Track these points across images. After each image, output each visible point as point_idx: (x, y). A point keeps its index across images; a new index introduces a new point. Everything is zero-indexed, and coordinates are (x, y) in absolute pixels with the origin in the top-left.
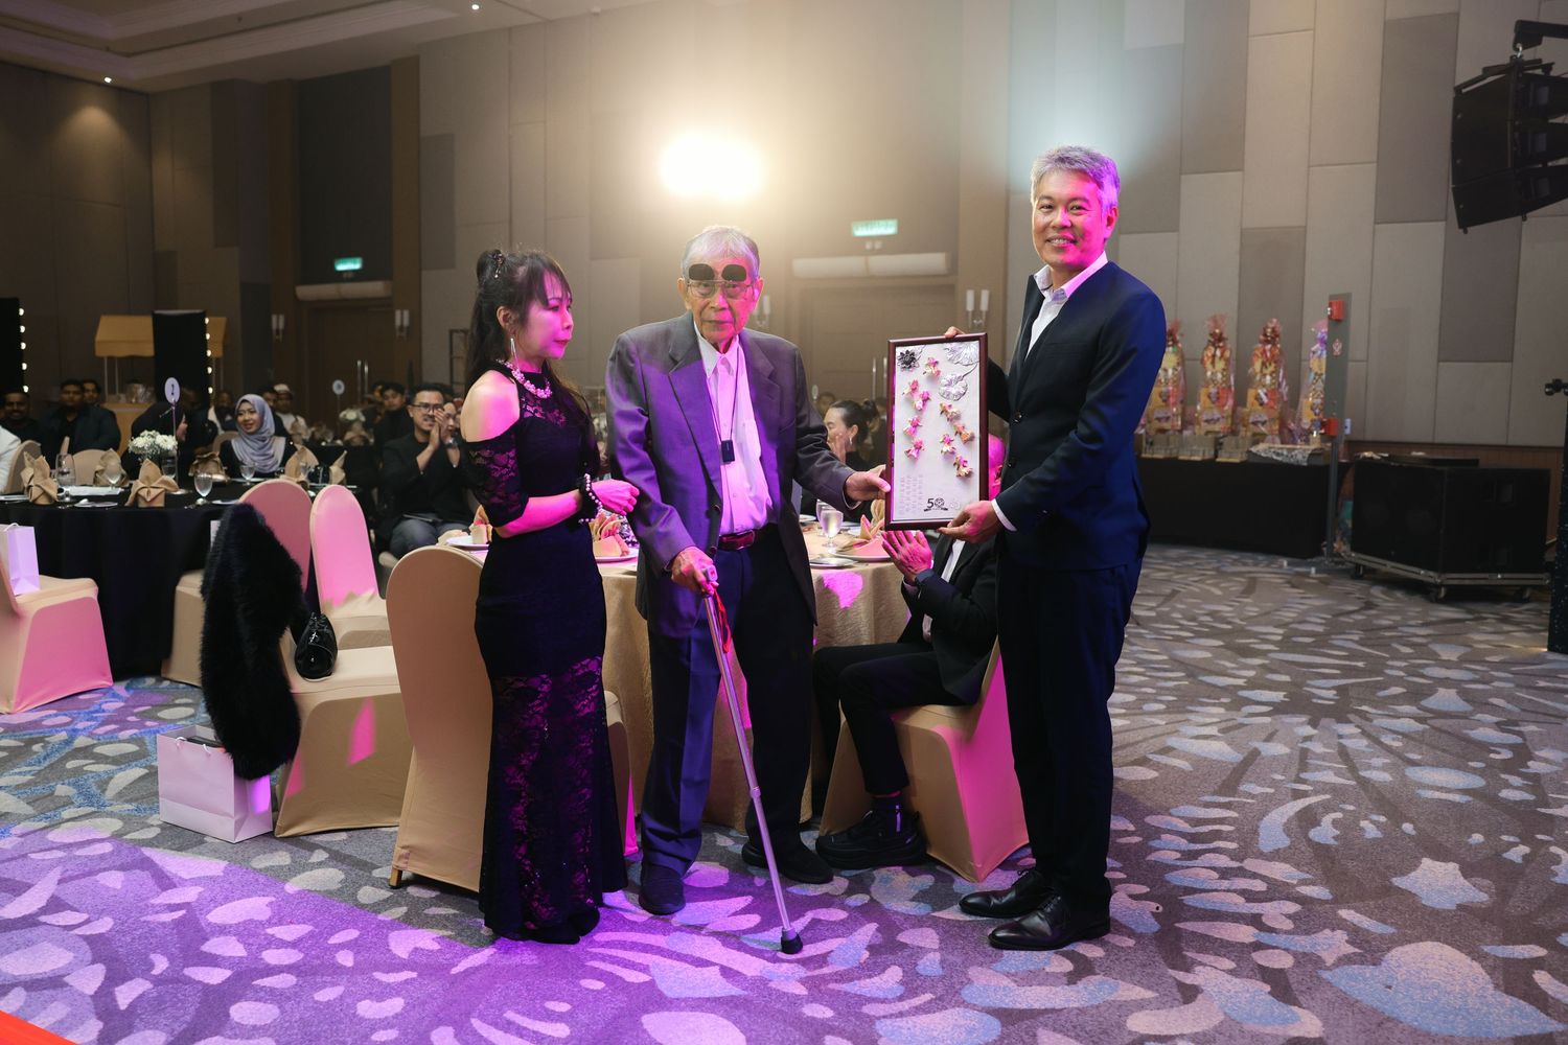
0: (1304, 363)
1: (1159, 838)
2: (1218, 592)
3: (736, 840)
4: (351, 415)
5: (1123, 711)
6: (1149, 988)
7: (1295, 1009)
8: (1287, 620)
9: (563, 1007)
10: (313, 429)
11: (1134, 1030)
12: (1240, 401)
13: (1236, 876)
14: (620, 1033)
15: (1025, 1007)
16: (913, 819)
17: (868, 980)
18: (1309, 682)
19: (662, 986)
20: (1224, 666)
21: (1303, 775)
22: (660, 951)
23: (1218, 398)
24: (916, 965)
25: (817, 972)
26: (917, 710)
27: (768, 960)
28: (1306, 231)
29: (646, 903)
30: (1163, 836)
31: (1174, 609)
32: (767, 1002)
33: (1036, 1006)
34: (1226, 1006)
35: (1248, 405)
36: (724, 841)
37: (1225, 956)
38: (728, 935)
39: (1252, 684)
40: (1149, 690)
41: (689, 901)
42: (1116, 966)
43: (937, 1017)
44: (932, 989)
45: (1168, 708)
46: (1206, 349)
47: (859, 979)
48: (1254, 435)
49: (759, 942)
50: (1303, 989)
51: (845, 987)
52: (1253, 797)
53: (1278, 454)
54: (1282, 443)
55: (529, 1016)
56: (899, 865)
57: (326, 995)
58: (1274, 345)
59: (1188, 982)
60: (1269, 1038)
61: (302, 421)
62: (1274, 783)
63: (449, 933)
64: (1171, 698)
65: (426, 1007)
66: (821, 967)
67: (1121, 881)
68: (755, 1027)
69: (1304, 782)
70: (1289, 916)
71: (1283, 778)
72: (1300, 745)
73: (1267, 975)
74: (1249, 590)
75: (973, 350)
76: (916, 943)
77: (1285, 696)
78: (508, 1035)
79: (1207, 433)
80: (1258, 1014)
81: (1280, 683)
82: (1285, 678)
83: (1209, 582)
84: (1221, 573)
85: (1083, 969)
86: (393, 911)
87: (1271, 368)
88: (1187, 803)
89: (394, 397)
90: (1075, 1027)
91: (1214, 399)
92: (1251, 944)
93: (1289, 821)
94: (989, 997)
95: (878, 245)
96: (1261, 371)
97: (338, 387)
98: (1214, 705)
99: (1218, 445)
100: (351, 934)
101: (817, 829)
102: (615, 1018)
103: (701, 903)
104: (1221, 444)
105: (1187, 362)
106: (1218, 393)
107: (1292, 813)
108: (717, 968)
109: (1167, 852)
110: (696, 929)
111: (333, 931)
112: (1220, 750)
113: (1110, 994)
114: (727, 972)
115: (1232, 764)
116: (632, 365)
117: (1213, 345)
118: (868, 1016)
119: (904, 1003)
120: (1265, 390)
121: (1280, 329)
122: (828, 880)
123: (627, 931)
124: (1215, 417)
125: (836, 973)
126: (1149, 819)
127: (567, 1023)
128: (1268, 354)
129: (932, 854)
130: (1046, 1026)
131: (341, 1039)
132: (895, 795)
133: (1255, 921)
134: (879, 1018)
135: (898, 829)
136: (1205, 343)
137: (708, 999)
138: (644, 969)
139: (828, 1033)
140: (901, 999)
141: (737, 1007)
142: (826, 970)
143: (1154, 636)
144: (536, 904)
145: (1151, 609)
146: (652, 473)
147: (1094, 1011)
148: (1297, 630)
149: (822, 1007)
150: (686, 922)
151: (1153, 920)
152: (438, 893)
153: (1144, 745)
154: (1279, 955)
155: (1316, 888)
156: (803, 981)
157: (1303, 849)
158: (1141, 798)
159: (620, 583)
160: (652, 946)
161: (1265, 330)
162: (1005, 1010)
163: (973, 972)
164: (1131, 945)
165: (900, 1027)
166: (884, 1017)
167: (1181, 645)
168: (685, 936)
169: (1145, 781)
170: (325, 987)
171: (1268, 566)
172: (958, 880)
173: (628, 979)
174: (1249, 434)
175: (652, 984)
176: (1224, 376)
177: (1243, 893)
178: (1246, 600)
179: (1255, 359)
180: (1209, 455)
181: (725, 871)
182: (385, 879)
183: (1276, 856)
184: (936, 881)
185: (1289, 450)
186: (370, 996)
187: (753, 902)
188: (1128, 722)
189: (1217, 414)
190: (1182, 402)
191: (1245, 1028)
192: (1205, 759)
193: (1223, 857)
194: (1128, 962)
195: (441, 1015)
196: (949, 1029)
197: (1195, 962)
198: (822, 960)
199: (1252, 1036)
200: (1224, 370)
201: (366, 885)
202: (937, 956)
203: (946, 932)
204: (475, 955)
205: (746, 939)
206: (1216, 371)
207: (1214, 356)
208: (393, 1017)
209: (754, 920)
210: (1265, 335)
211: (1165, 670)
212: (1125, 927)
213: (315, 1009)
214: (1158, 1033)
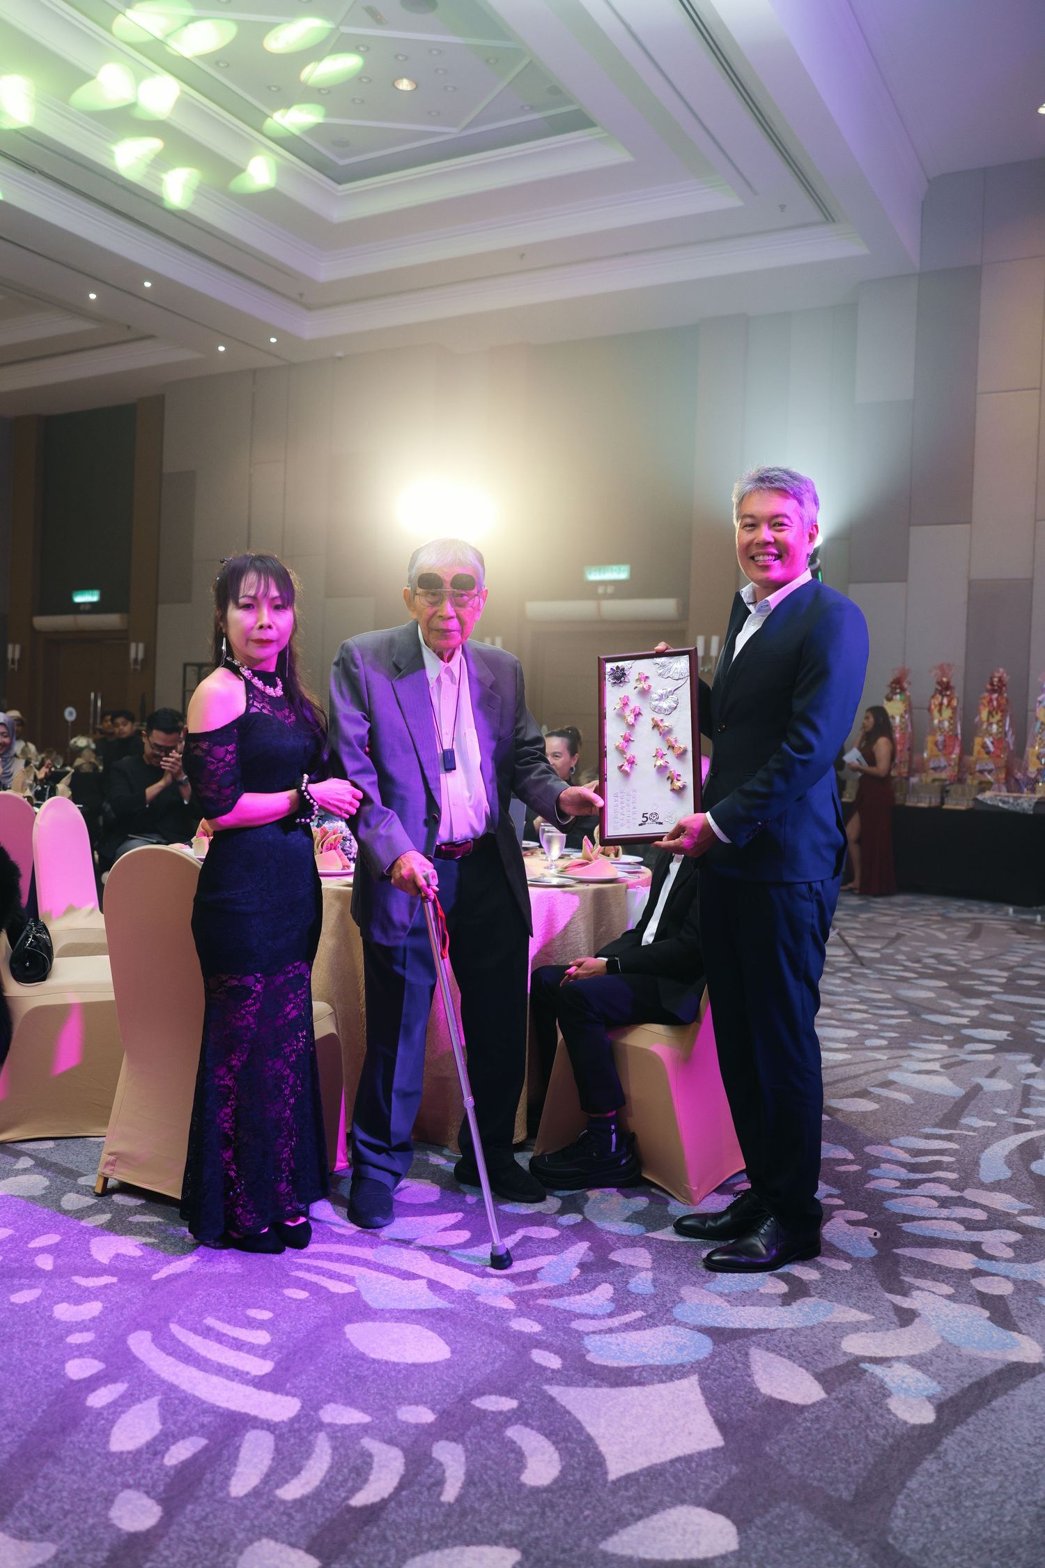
0: (1030, 713)
1: (878, 1167)
2: (943, 936)
3: (449, 1159)
4: (81, 742)
5: (845, 1046)
6: (865, 1311)
7: (1015, 1334)
8: (1012, 964)
9: (265, 1315)
10: (43, 755)
11: (849, 1351)
12: (967, 749)
13: (956, 1205)
14: (321, 1342)
15: (738, 1326)
16: (629, 1140)
17: (578, 1297)
18: (1032, 1022)
19: (368, 1298)
20: (947, 1005)
21: (1025, 1111)
22: (366, 1263)
23: (945, 747)
24: (627, 1283)
25: (526, 1288)
26: (635, 1028)
27: (476, 1274)
28: (1032, 583)
29: (355, 1216)
30: (883, 1165)
31: (899, 952)
32: (473, 1315)
33: (749, 1326)
34: (944, 1330)
35: (975, 753)
36: (436, 1160)
37: (943, 1281)
38: (437, 1250)
39: (975, 1023)
40: (872, 1027)
41: (398, 1216)
42: (831, 1289)
43: (648, 1334)
44: (643, 1306)
45: (890, 1043)
46: (933, 697)
47: (569, 1295)
48: (981, 783)
49: (469, 1257)
50: (1023, 1315)
51: (555, 1303)
52: (974, 1129)
53: (1004, 802)
54: (1008, 791)
55: (229, 1323)
56: (614, 1187)
57: (22, 1297)
58: (1000, 694)
59: (905, 1305)
60: (988, 1363)
61: (32, 747)
62: (996, 1118)
63: (152, 1240)
64: (893, 1035)
65: (125, 1311)
66: (531, 1283)
67: (839, 1207)
68: (461, 1339)
69: (1027, 1116)
70: (1009, 1245)
71: (1005, 1112)
72: (1023, 1082)
73: (985, 1300)
74: (975, 934)
75: (683, 665)
76: (628, 1262)
77: (1008, 1035)
78: (207, 1341)
79: (934, 780)
80: (976, 1339)
81: (1004, 1023)
82: (1010, 1018)
83: (935, 926)
84: (946, 919)
85: (798, 1290)
86: (97, 1217)
87: (998, 717)
88: (908, 1135)
89: (125, 725)
90: (788, 1347)
91: (941, 747)
92: (970, 1271)
93: (1011, 1153)
94: (700, 1316)
95: (610, 590)
96: (988, 720)
97: (70, 714)
98: (937, 1042)
99: (944, 793)
100: (52, 1239)
101: (532, 1150)
102: (317, 1327)
103: (410, 1219)
104: (947, 792)
105: (914, 711)
106: (945, 741)
107: (1013, 1146)
108: (424, 1282)
109: (886, 1180)
110: (406, 1243)
111: (35, 1235)
112: (943, 1085)
113: (825, 1316)
114: (433, 1285)
115: (954, 1098)
116: (355, 670)
117: (941, 693)
118: (577, 1331)
119: (614, 1319)
120: (991, 739)
121: (1006, 678)
122: (541, 1199)
123: (334, 1243)
124: (942, 765)
125: (545, 1289)
126: (868, 1149)
127: (268, 1330)
128: (995, 703)
129: (647, 1176)
130: (759, 1345)
131: (36, 1341)
132: (610, 1114)
133: (975, 1248)
134: (588, 1334)
135: (613, 1150)
136: (932, 692)
137: (414, 1311)
138: (350, 1280)
139: (536, 1347)
140: (611, 1315)
141: (442, 1319)
142: (535, 1286)
143: (877, 976)
144: (240, 1211)
145: (876, 950)
146: (375, 778)
147: (808, 1332)
148: (1021, 973)
149: (529, 1321)
150: (392, 1236)
151: (870, 1245)
152: (144, 1202)
153: (866, 1078)
154: (999, 1282)
155: (1037, 1218)
156: (512, 1296)
157: (1024, 1180)
158: (861, 1128)
159: (339, 895)
160: (359, 1258)
161: (992, 679)
162: (717, 1329)
163: (686, 1291)
164: (848, 1269)
165: (609, 1343)
166: (594, 1333)
167: (905, 985)
168: (393, 1250)
169: (866, 1112)
170: (22, 1289)
171: (993, 913)
172: (673, 1203)
173: (332, 1290)
174: (976, 782)
175: (357, 1295)
176: (950, 724)
177: (962, 1221)
178: (969, 944)
179: (982, 707)
180: (935, 802)
181: (436, 1189)
182: (90, 1186)
183: (997, 1186)
184: (651, 1202)
185: (1016, 799)
186: (67, 1299)
187: (463, 1218)
188: (849, 1056)
189: (943, 763)
190: (909, 749)
191: (963, 1352)
192: (927, 1093)
193: (942, 1186)
194: (844, 1286)
195: (139, 1320)
196: (659, 1346)
197: (912, 1287)
198: (532, 1276)
199: (970, 1360)
200: (951, 718)
201: (70, 1191)
202: (650, 1275)
203: (659, 1252)
204: (178, 1263)
205: (457, 1255)
206: (943, 719)
207: (941, 704)
208: (90, 1320)
209: (465, 1235)
210: (992, 684)
211: (888, 1008)
212: (842, 1251)
213: (11, 1311)
214: (873, 1355)
